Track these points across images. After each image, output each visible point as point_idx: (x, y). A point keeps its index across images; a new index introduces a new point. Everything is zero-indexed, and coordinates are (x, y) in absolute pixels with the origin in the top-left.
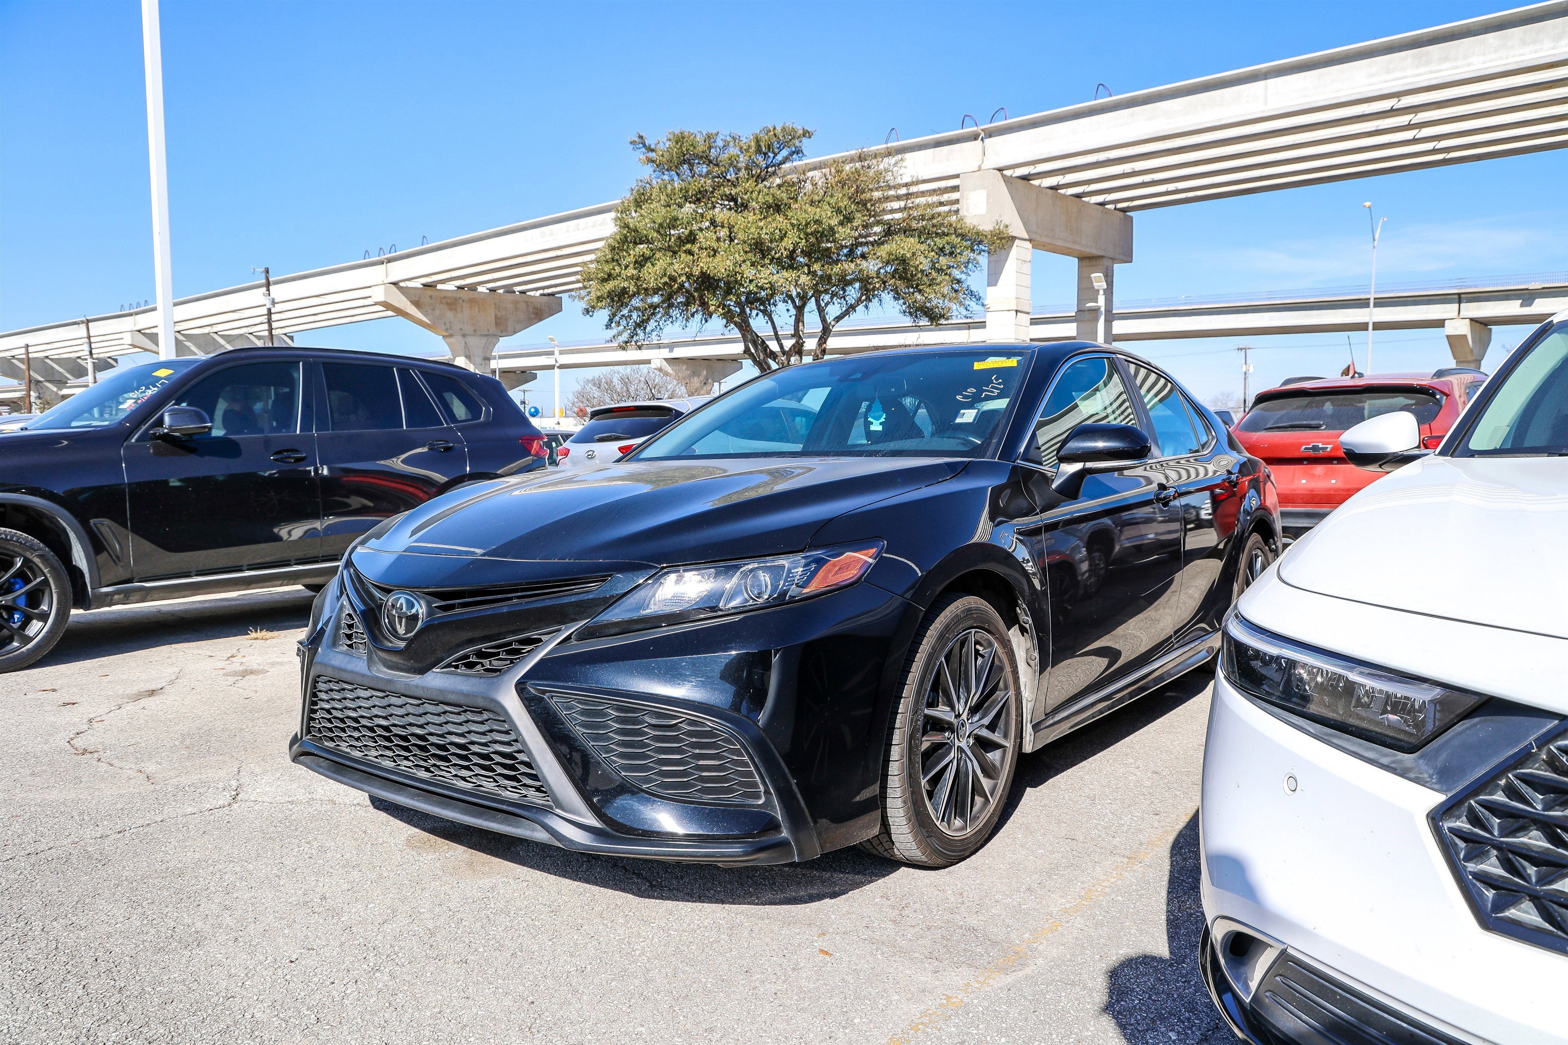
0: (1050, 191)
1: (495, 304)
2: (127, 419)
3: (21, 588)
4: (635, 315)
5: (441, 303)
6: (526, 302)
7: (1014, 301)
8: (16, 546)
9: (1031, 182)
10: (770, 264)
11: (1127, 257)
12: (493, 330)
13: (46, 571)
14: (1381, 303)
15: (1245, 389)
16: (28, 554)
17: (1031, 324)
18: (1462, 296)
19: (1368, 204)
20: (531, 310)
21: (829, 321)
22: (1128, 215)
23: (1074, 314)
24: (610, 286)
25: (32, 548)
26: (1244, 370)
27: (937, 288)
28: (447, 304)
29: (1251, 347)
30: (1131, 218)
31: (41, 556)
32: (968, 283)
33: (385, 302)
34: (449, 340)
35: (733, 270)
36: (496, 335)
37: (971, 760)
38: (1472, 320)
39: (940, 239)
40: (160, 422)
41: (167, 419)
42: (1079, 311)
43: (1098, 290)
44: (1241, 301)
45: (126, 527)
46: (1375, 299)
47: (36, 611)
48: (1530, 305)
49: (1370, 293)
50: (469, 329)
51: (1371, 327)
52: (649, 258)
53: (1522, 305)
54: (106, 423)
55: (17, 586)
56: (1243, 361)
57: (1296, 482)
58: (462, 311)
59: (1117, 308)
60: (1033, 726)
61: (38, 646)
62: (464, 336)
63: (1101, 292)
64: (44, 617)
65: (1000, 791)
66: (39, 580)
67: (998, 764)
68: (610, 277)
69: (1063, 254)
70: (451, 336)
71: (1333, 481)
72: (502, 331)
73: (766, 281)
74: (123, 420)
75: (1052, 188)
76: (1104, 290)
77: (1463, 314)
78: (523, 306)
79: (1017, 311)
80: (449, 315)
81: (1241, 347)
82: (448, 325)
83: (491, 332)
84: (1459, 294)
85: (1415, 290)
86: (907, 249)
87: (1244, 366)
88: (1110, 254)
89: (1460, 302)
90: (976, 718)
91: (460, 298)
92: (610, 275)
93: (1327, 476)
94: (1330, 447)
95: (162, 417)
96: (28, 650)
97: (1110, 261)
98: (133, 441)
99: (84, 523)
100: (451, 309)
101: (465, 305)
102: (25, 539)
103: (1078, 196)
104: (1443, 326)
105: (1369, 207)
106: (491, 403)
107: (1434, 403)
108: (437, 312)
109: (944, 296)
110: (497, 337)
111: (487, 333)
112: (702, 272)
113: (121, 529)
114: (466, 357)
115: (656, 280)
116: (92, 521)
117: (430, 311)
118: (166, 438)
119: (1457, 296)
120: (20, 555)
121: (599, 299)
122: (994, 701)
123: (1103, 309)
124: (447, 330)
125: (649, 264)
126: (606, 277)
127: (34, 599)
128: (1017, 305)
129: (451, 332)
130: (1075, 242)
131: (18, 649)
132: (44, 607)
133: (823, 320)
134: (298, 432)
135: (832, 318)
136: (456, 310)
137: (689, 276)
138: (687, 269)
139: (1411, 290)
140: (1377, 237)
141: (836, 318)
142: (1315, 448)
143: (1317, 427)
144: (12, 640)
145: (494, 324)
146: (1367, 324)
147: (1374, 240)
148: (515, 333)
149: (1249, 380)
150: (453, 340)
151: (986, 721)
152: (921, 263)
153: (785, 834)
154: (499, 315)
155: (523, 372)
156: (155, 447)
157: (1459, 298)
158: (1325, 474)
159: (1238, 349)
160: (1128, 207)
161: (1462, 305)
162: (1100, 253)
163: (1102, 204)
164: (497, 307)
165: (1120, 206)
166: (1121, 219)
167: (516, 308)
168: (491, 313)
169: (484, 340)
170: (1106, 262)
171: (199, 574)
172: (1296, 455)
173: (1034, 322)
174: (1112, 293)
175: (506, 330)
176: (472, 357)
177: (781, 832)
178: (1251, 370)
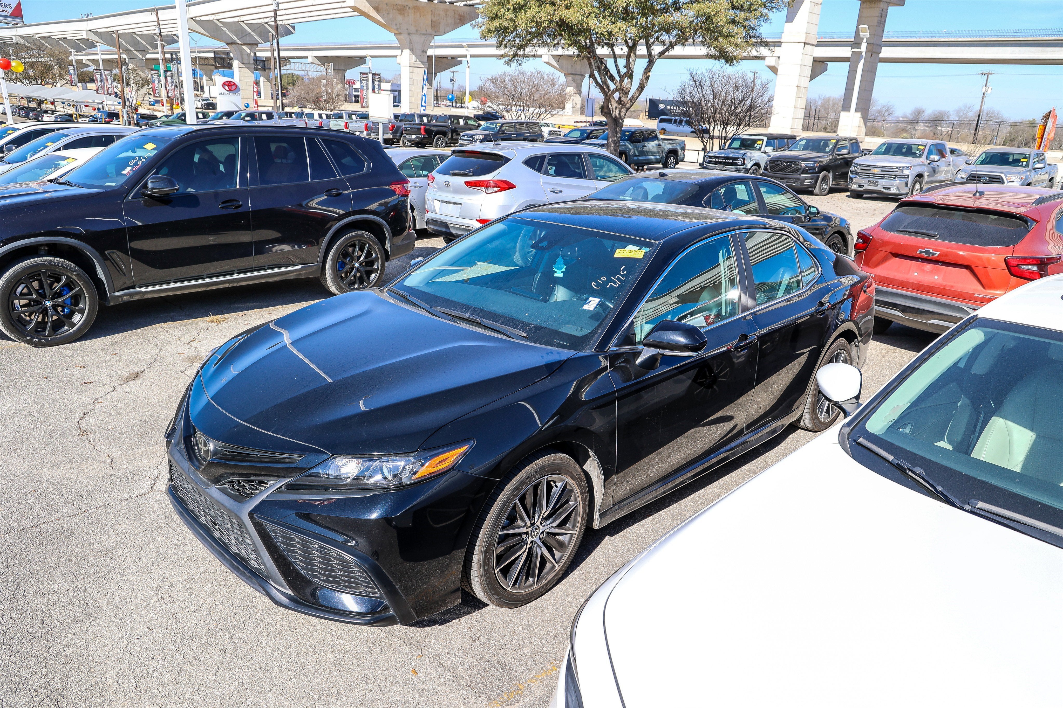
1: (432, 11)
2: (126, 183)
3: (67, 294)
4: (518, 41)
5: (394, 9)
6: (454, 11)
7: (804, 35)
8: (61, 269)
10: (609, 16)
12: (430, 30)
13: (80, 284)
15: (981, 106)
16: (69, 274)
20: (457, 16)
21: (654, 56)
24: (496, 23)
25: (71, 270)
26: (984, 91)
27: (731, 39)
28: (398, 9)
29: (993, 72)
31: (77, 275)
32: (760, 31)
33: (355, 6)
34: (398, 37)
35: (582, 20)
36: (431, 34)
37: (541, 548)
40: (145, 186)
41: (150, 185)
43: (863, 39)
45: (128, 255)
47: (77, 308)
50: (412, 29)
52: (523, 6)
54: (114, 184)
55: (65, 292)
56: (984, 84)
57: (910, 273)
58: (408, 15)
60: (600, 515)
61: (79, 329)
62: (409, 34)
63: (865, 40)
64: (82, 312)
65: (565, 559)
66: (77, 289)
67: (566, 542)
68: (496, 17)
70: (400, 34)
71: (936, 277)
72: (435, 32)
73: (605, 30)
74: (123, 184)
76: (867, 39)
78: (451, 13)
79: (805, 43)
80: (399, 18)
81: (985, 72)
82: (398, 26)
83: (428, 32)
86: (712, 9)
87: (984, 88)
90: (548, 522)
91: (407, 6)
92: (496, 15)
93: (932, 272)
94: (938, 253)
95: (146, 183)
96: (74, 331)
97: (886, 4)
98: (130, 198)
99: (102, 253)
100: (400, 14)
101: (410, 11)
102: (67, 264)
106: (371, 159)
107: (1025, 227)
108: (391, 16)
109: (737, 45)
110: (432, 36)
111: (425, 33)
112: (560, 18)
113: (124, 256)
114: (410, 50)
115: (526, 24)
116: (106, 252)
117: (386, 15)
118: (150, 196)
120: (65, 275)
121: (490, 31)
122: (567, 508)
123: (864, 54)
124: (397, 29)
125: (522, 11)
126: (494, 16)
127: (76, 299)
128: (806, 39)
129: (400, 31)
131: (68, 331)
132: (81, 305)
133: (650, 55)
134: (238, 187)
135: (656, 53)
136: (404, 14)
137: (551, 21)
138: (549, 17)
141: (659, 53)
142: (928, 252)
143: (932, 236)
144: (64, 325)
145: (430, 26)
148: (445, 33)
149: (986, 99)
150: (401, 37)
151: (555, 524)
153: (392, 612)
154: (434, 19)
155: (452, 58)
156: (145, 201)
158: (932, 271)
159: (982, 74)
164: (433, 13)
167: (446, 15)
168: (429, 17)
169: (423, 38)
170: (883, 4)
171: (175, 282)
172: (914, 254)
174: (883, 30)
175: (438, 31)
176: (414, 50)
177: (389, 612)
178: (989, 91)
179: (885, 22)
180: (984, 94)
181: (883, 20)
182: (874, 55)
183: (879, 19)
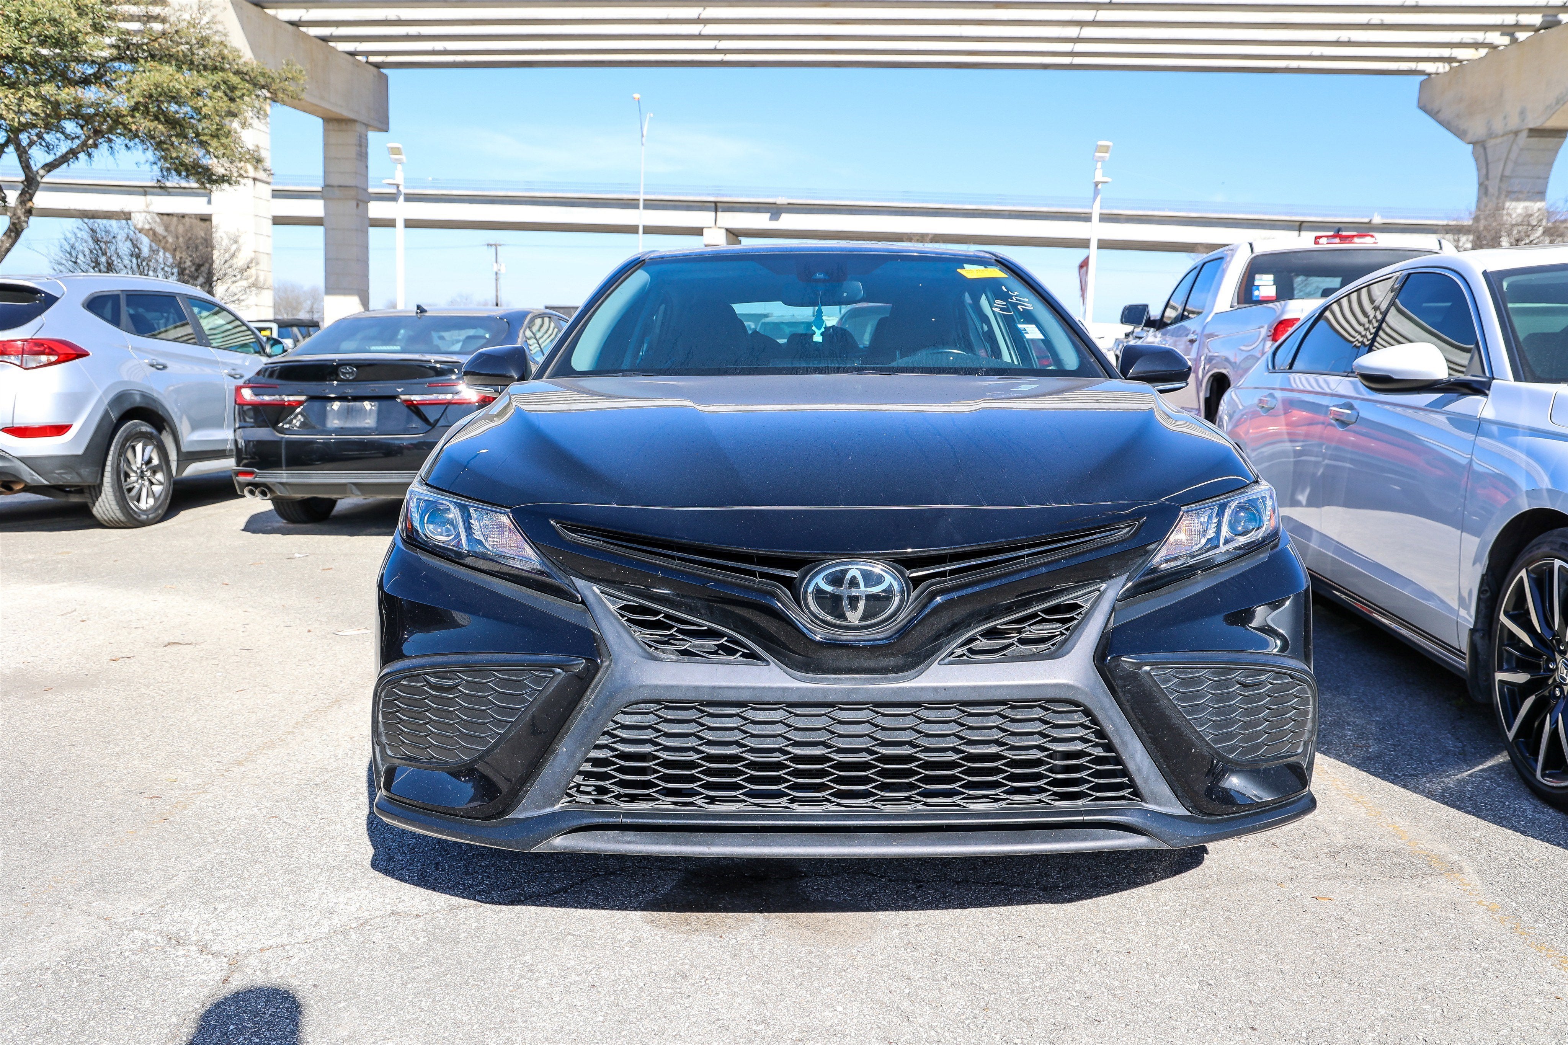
0: (290, 27)
9: (266, 10)
11: (383, 125)
14: (651, 205)
15: (497, 291)
17: (274, 196)
18: (719, 205)
19: (637, 96)
21: (35, 169)
22: (383, 73)
23: (320, 189)
26: (495, 269)
29: (502, 243)
30: (386, 76)
38: (727, 230)
39: (213, 74)
42: (326, 186)
44: (495, 189)
46: (645, 200)
48: (777, 219)
49: (639, 193)
51: (641, 230)
53: (771, 219)
56: (494, 259)
59: (375, 186)
69: (305, 111)
75: (292, 23)
77: (719, 224)
79: (255, 179)
81: (492, 241)
84: (716, 203)
85: (675, 194)
87: (495, 264)
88: (365, 120)
89: (716, 211)
97: (364, 127)
103: (325, 39)
104: (702, 234)
105: (638, 100)
119: (713, 205)
130: (322, 98)
133: (26, 166)
135: (39, 165)
139: (670, 194)
140: (645, 133)
141: (46, 165)
146: (637, 227)
147: (642, 136)
149: (501, 281)
152: (205, 105)
157: (716, 207)
159: (488, 245)
160: (383, 62)
161: (718, 214)
162: (352, 116)
163: (353, 54)
165: (372, 59)
166: (374, 76)
170: (359, 128)
173: (277, 194)
174: (367, 167)
178: (503, 270)
179: (367, 154)
180: (497, 273)
181: (364, 150)
182: (361, 204)
183: (358, 148)
